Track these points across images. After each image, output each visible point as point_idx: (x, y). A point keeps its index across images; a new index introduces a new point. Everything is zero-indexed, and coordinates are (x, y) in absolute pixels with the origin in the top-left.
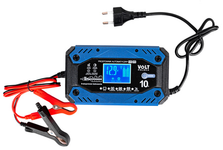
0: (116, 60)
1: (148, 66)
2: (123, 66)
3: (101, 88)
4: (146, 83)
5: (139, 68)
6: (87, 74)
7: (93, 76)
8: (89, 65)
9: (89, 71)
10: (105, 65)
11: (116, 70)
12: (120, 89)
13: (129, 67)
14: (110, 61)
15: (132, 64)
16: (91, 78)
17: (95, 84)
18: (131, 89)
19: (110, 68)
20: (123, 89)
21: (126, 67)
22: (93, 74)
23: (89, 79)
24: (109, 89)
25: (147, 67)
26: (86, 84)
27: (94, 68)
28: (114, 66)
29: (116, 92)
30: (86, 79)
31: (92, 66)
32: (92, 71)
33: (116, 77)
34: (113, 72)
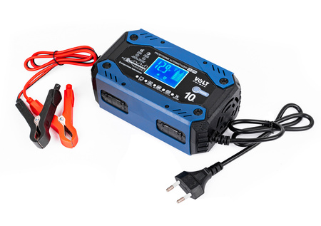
0: (173, 59)
1: (207, 83)
2: (179, 69)
3: (137, 76)
4: (193, 96)
5: (196, 80)
6: (133, 57)
7: (138, 62)
8: (142, 51)
9: (137, 55)
10: (159, 59)
11: (167, 69)
12: (159, 87)
13: (185, 74)
14: (168, 59)
15: (190, 72)
16: (135, 62)
17: (134, 70)
19: (162, 64)
20: (161, 89)
21: (181, 72)
22: (140, 60)
23: (132, 63)
24: (146, 81)
25: (205, 83)
26: (124, 65)
27: (145, 56)
28: (168, 65)
29: (151, 88)
30: (128, 60)
31: (144, 53)
32: (141, 57)
33: (162, 75)
34: (164, 69)
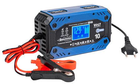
0: (79, 23)
1: (100, 23)
2: (85, 26)
3: (71, 45)
4: (99, 35)
5: (95, 26)
6: (62, 36)
7: (66, 37)
8: (63, 29)
9: (63, 34)
10: (73, 28)
11: (80, 30)
12: (83, 42)
13: (89, 26)
14: (77, 24)
15: (90, 24)
16: (64, 38)
17: (67, 42)
18: (90, 42)
19: (76, 29)
20: (85, 42)
21: (87, 27)
22: (66, 35)
23: (63, 40)
24: (76, 44)
25: (99, 24)
26: (61, 43)
27: (66, 31)
28: (79, 27)
29: (80, 45)
30: (61, 40)
32: (65, 33)
33: (80, 35)
34: (78, 32)
